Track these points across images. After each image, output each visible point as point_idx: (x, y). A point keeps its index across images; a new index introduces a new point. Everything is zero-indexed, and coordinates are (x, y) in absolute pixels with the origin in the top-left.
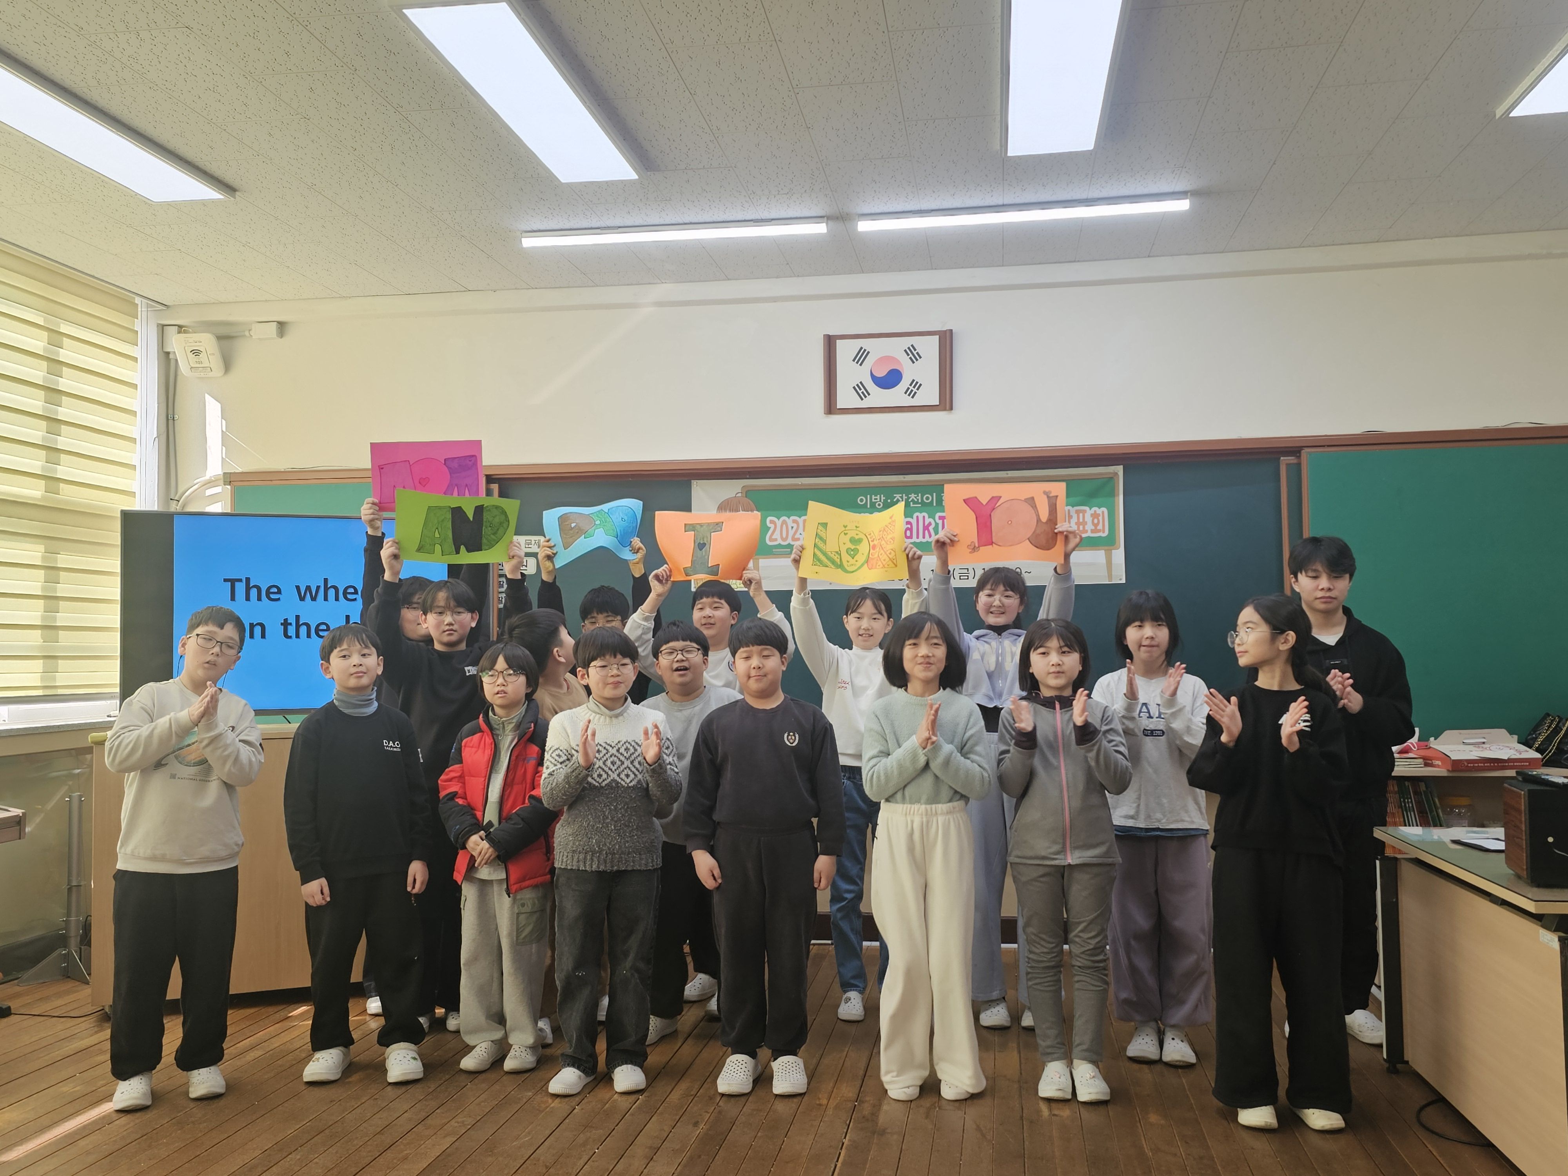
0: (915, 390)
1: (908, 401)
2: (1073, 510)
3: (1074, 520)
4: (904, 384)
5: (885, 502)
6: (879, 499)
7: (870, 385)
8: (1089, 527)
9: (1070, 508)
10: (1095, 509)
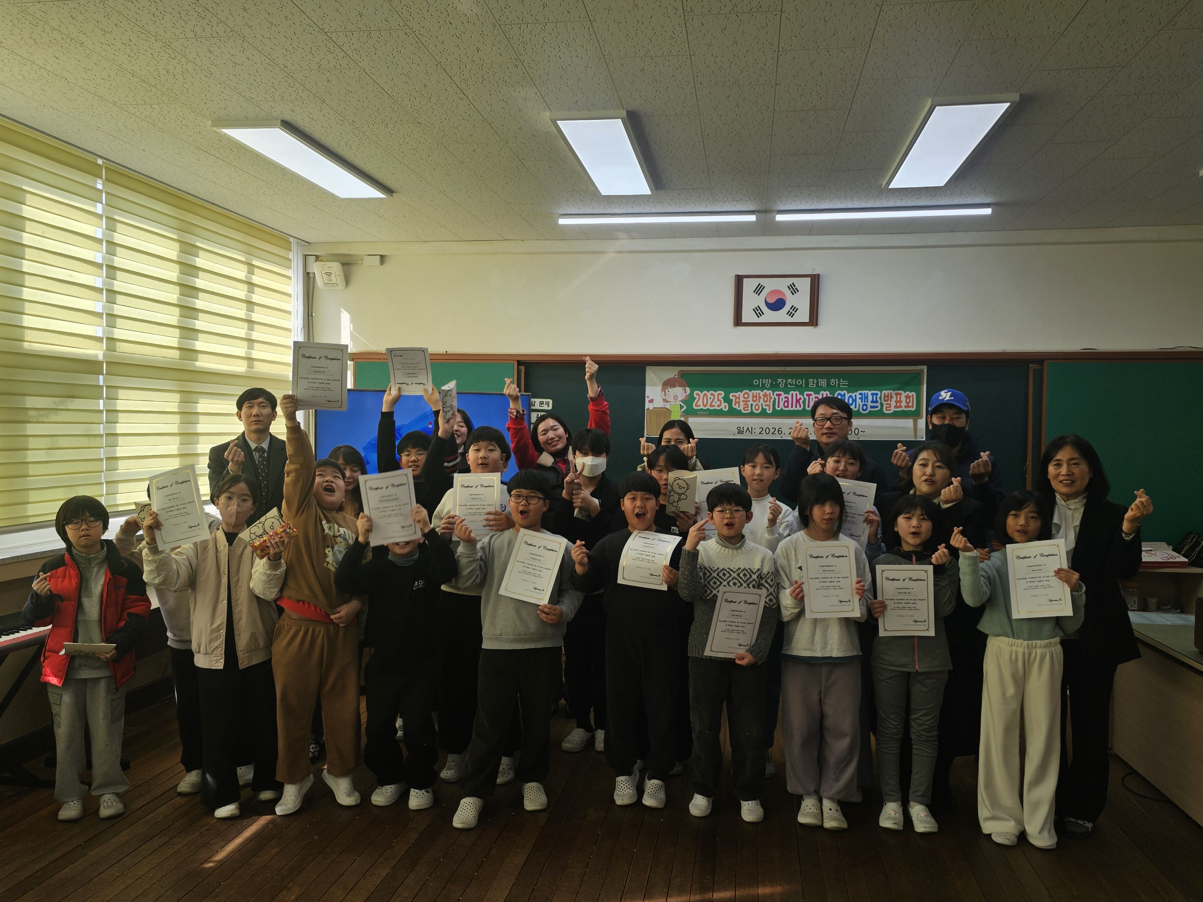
0: (793, 312)
1: (789, 319)
2: (893, 393)
3: (894, 399)
4: (787, 308)
5: (771, 384)
6: (767, 382)
7: (764, 308)
8: (904, 404)
9: (891, 391)
10: (908, 392)
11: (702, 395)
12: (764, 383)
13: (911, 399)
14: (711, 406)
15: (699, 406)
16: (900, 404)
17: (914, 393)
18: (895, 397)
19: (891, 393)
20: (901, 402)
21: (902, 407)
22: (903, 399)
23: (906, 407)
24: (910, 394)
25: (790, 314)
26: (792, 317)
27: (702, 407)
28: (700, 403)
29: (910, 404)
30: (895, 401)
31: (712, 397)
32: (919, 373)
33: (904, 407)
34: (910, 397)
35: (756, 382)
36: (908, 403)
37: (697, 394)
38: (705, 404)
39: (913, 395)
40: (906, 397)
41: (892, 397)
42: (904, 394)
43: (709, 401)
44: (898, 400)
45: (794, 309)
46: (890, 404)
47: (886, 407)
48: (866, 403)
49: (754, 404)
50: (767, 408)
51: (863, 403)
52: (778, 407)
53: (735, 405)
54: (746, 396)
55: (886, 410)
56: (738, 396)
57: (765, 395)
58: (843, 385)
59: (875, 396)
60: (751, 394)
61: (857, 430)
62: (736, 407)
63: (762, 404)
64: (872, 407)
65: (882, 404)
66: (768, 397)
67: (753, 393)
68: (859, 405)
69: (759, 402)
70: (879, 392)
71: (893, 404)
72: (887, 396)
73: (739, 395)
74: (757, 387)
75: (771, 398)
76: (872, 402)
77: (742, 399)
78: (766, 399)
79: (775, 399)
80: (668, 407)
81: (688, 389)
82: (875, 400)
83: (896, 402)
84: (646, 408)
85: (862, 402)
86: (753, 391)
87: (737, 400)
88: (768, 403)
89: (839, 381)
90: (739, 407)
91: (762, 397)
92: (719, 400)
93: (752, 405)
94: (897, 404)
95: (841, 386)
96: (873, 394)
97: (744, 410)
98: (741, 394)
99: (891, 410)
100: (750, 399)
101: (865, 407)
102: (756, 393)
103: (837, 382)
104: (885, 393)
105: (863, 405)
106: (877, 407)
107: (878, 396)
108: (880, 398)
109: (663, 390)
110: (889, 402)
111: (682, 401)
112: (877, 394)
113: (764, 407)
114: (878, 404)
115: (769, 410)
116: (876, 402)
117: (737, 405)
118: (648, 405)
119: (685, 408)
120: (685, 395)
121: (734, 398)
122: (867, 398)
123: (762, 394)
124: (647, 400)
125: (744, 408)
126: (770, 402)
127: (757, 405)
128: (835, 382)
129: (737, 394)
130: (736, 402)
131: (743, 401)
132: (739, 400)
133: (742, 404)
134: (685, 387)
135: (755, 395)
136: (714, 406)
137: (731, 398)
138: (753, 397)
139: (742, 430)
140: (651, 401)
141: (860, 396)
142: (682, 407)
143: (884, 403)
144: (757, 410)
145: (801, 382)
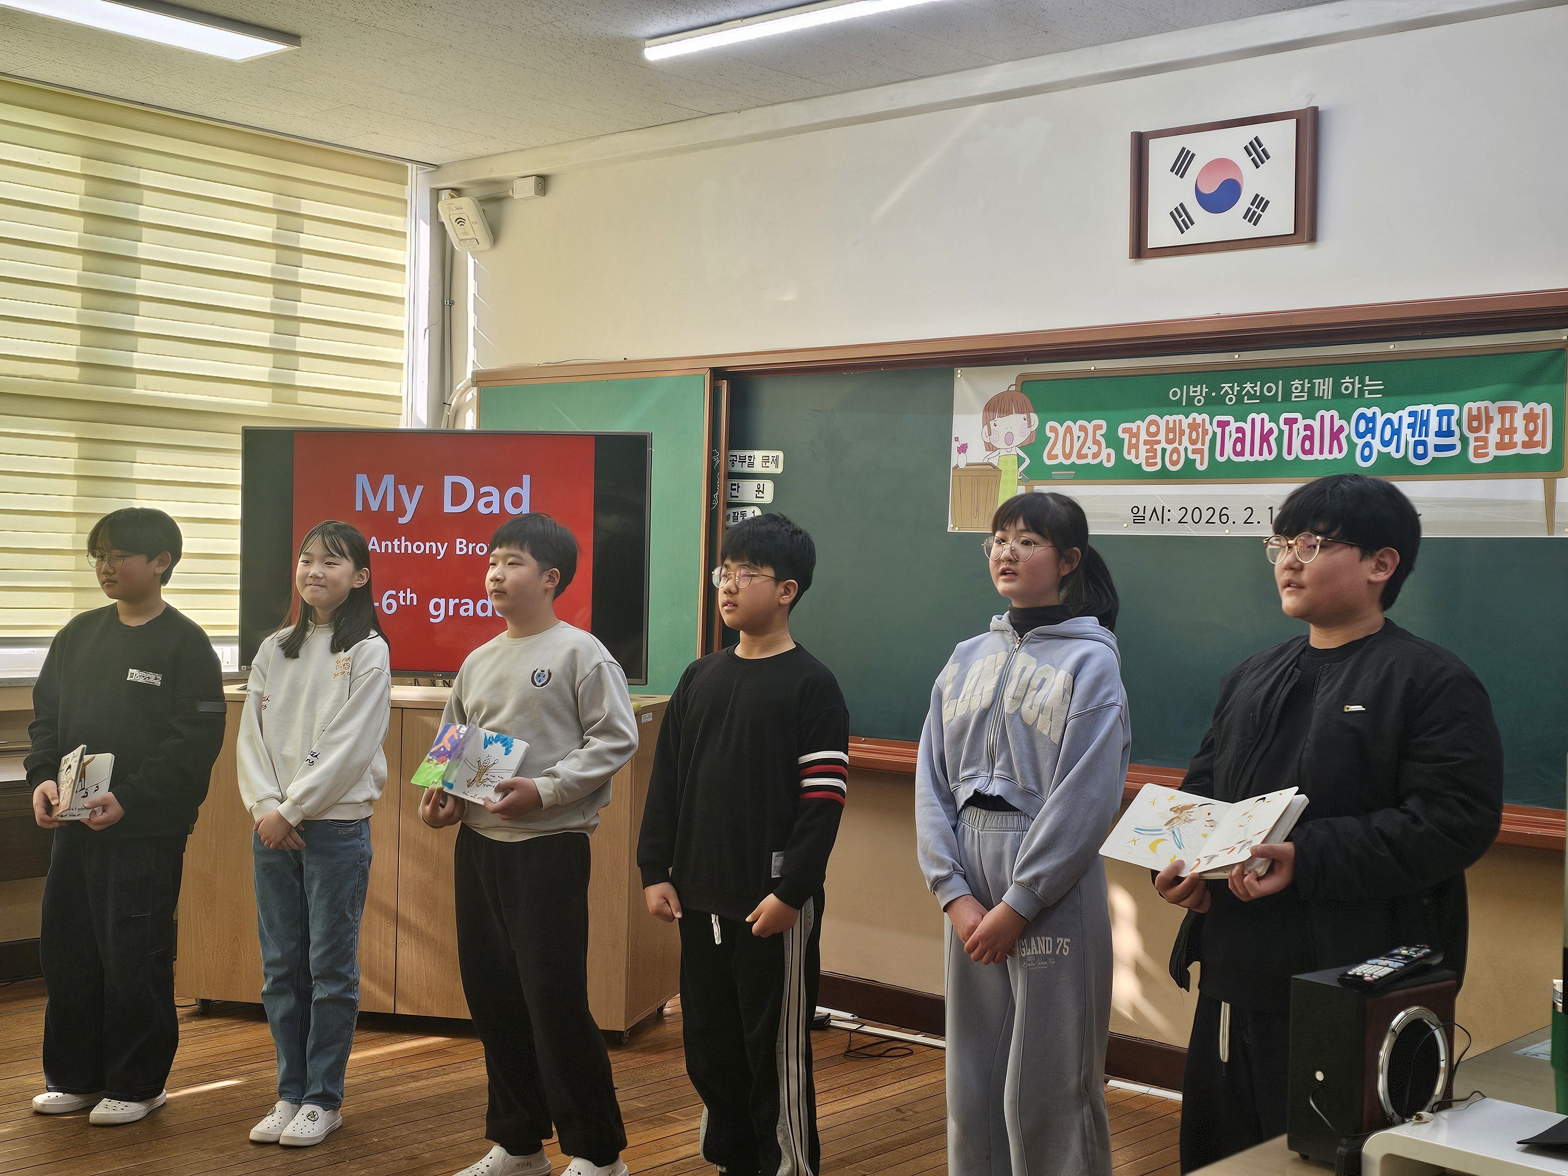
0: (1259, 211)
1: (1249, 231)
2: (1493, 408)
3: (1496, 425)
4: (1244, 202)
5: (1208, 396)
6: (1199, 392)
7: (1195, 207)
8: (1520, 437)
9: (1487, 403)
10: (1531, 405)
12: (1191, 394)
13: (1540, 421)
14: (1079, 456)
15: (1056, 457)
16: (1511, 438)
17: (1547, 406)
18: (1497, 419)
19: (1486, 408)
20: (1512, 431)
21: (1515, 445)
22: (1519, 423)
23: (1525, 445)
24: (1538, 409)
25: (1252, 217)
26: (1256, 224)
27: (1061, 459)
28: (1058, 450)
29: (1538, 437)
30: (1499, 431)
31: (1082, 434)
32: (1563, 350)
33: (1520, 445)
34: (1537, 416)
35: (1175, 393)
36: (1531, 434)
37: (1054, 430)
38: (1068, 451)
39: (1544, 410)
40: (1526, 416)
41: (1489, 420)
42: (1522, 410)
43: (1077, 446)
44: (1507, 426)
45: (1260, 203)
46: (1485, 439)
47: (1476, 448)
48: (1423, 438)
49: (1169, 448)
50: (1197, 457)
51: (1417, 438)
52: (1222, 455)
53: (1129, 453)
54: (1153, 429)
55: (1476, 455)
56: (1135, 430)
57: (1193, 427)
58: (1371, 392)
59: (1445, 418)
60: (1162, 423)
62: (1131, 457)
63: (1186, 449)
64: (1438, 448)
65: (1464, 440)
66: (1200, 430)
67: (1168, 421)
68: (1407, 442)
69: (1180, 444)
70: (1455, 408)
71: (1493, 437)
72: (1478, 418)
73: (1138, 427)
74: (1174, 407)
75: (1205, 432)
76: (1439, 434)
77: (1143, 436)
78: (1194, 436)
79: (1215, 434)
80: (995, 461)
81: (1034, 417)
82: (1445, 429)
83: (1502, 432)
84: (953, 465)
85: (1413, 436)
86: (1167, 417)
87: (1134, 441)
88: (1199, 446)
89: (1362, 381)
90: (1137, 458)
91: (1187, 431)
92: (1096, 442)
93: (1164, 450)
94: (1502, 438)
95: (1367, 396)
96: (1440, 414)
97: (1148, 464)
98: (1143, 426)
99: (1486, 454)
100: (1162, 436)
101: (1420, 450)
102: (1175, 421)
103: (1357, 386)
104: (1470, 409)
105: (1417, 444)
106: (1452, 447)
107: (1454, 419)
108: (1459, 423)
109: (986, 422)
110: (1482, 433)
112: (1450, 413)
113: (1191, 456)
114: (1455, 440)
115: (1202, 464)
116: (1450, 433)
117: (1133, 451)
118: (958, 460)
119: (1028, 461)
120: (1028, 432)
121: (1126, 436)
122: (1425, 423)
123: (1186, 422)
124: (955, 445)
125: (1147, 458)
126: (1203, 444)
127: (1176, 450)
128: (1353, 384)
129: (1134, 426)
130: (1131, 446)
131: (1146, 443)
132: (1138, 441)
133: (1143, 448)
134: (1028, 412)
135: (1171, 425)
136: (1086, 456)
137: (1121, 435)
138: (1169, 430)
139: (1141, 513)
140: (963, 449)
141: (1412, 420)
142: (1020, 460)
143: (1471, 436)
144: (1174, 463)
145: (1275, 388)
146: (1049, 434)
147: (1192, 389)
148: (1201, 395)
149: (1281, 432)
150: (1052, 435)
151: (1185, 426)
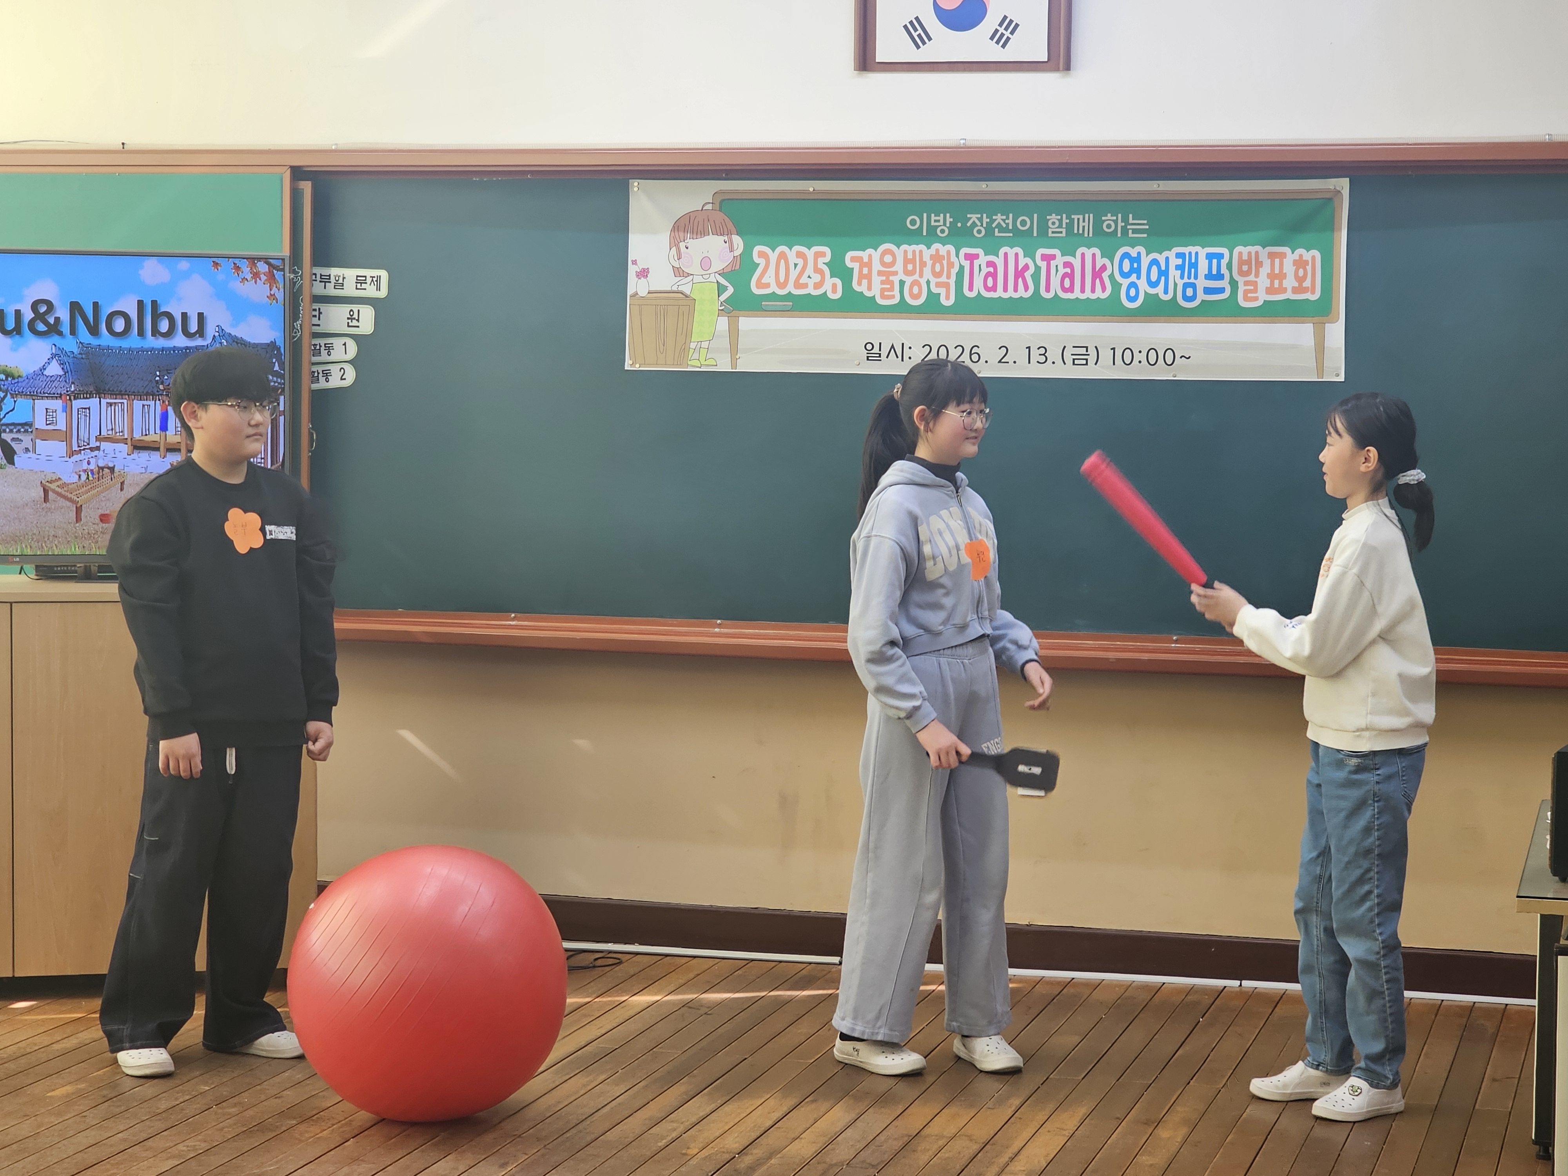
0: (1007, 34)
1: (996, 54)
2: (1263, 252)
3: (1265, 270)
4: (990, 23)
5: (953, 227)
6: (942, 221)
7: (932, 23)
8: (1290, 282)
9: (1258, 248)
10: (1300, 251)
11: (773, 256)
12: (933, 223)
13: (1309, 268)
14: (797, 285)
15: (767, 285)
16: (1281, 284)
17: (1316, 253)
18: (1267, 263)
19: (1257, 253)
20: (1282, 276)
21: (1285, 290)
22: (1289, 267)
23: (1295, 290)
24: (1307, 255)
25: (1000, 39)
26: (1003, 46)
27: (774, 288)
28: (769, 278)
29: (1307, 283)
30: (1269, 276)
31: (800, 262)
32: (1330, 199)
33: (1289, 290)
34: (1307, 262)
35: (912, 221)
36: (1300, 280)
37: (762, 254)
38: (782, 279)
39: (1313, 258)
40: (1295, 262)
41: (1259, 264)
42: (1290, 256)
43: (794, 274)
44: (1277, 271)
45: (1009, 25)
46: (1255, 284)
47: (1246, 292)
48: (1192, 280)
49: (909, 280)
50: (942, 291)
51: (1186, 280)
52: (971, 288)
53: (859, 284)
54: (888, 259)
55: (1246, 299)
56: (866, 260)
57: (937, 258)
58: (1135, 231)
59: (1215, 261)
60: (899, 252)
61: (1169, 354)
62: (862, 288)
63: (928, 282)
64: (1208, 291)
65: (1234, 284)
66: (945, 262)
67: (906, 252)
68: (1176, 285)
69: (921, 276)
70: (1225, 251)
71: (1263, 282)
72: (1248, 262)
73: (870, 256)
74: (913, 236)
75: (951, 265)
76: (1209, 276)
77: (877, 266)
78: (938, 268)
79: (962, 268)
80: (686, 289)
81: (737, 240)
82: (1214, 272)
83: (1272, 276)
84: (630, 292)
85: (1182, 277)
86: (904, 247)
87: (865, 271)
88: (944, 279)
89: (1125, 220)
90: (869, 288)
91: (929, 263)
92: (817, 270)
93: (902, 283)
94: (1272, 283)
95: (1131, 235)
96: (1210, 257)
97: (883, 297)
98: (876, 255)
99: (1256, 299)
100: (899, 267)
101: (1190, 292)
102: (914, 252)
103: (1121, 224)
104: (1240, 254)
105: (1186, 286)
106: (1222, 290)
107: (1224, 262)
108: (1229, 266)
109: (674, 243)
110: (1252, 278)
111: (722, 274)
112: (1220, 256)
113: (935, 290)
114: (1225, 283)
115: (948, 298)
116: (1220, 277)
117: (865, 282)
118: (635, 286)
119: (731, 290)
120: (729, 257)
121: (856, 266)
122: (1194, 265)
123: (927, 253)
124: (632, 270)
125: (883, 290)
126: (948, 277)
127: (915, 283)
128: (1116, 222)
129: (864, 255)
130: (861, 276)
131: (880, 273)
132: (870, 271)
133: (876, 280)
134: (729, 233)
135: (910, 256)
136: (805, 286)
137: (849, 264)
138: (906, 261)
139: (876, 350)
140: (643, 273)
141: (1179, 261)
142: (721, 289)
143: (1241, 280)
144: (916, 297)
145: (1028, 222)
146: (756, 259)
147: (933, 217)
148: (945, 224)
149: (1038, 269)
150: (762, 262)
151: (926, 258)
